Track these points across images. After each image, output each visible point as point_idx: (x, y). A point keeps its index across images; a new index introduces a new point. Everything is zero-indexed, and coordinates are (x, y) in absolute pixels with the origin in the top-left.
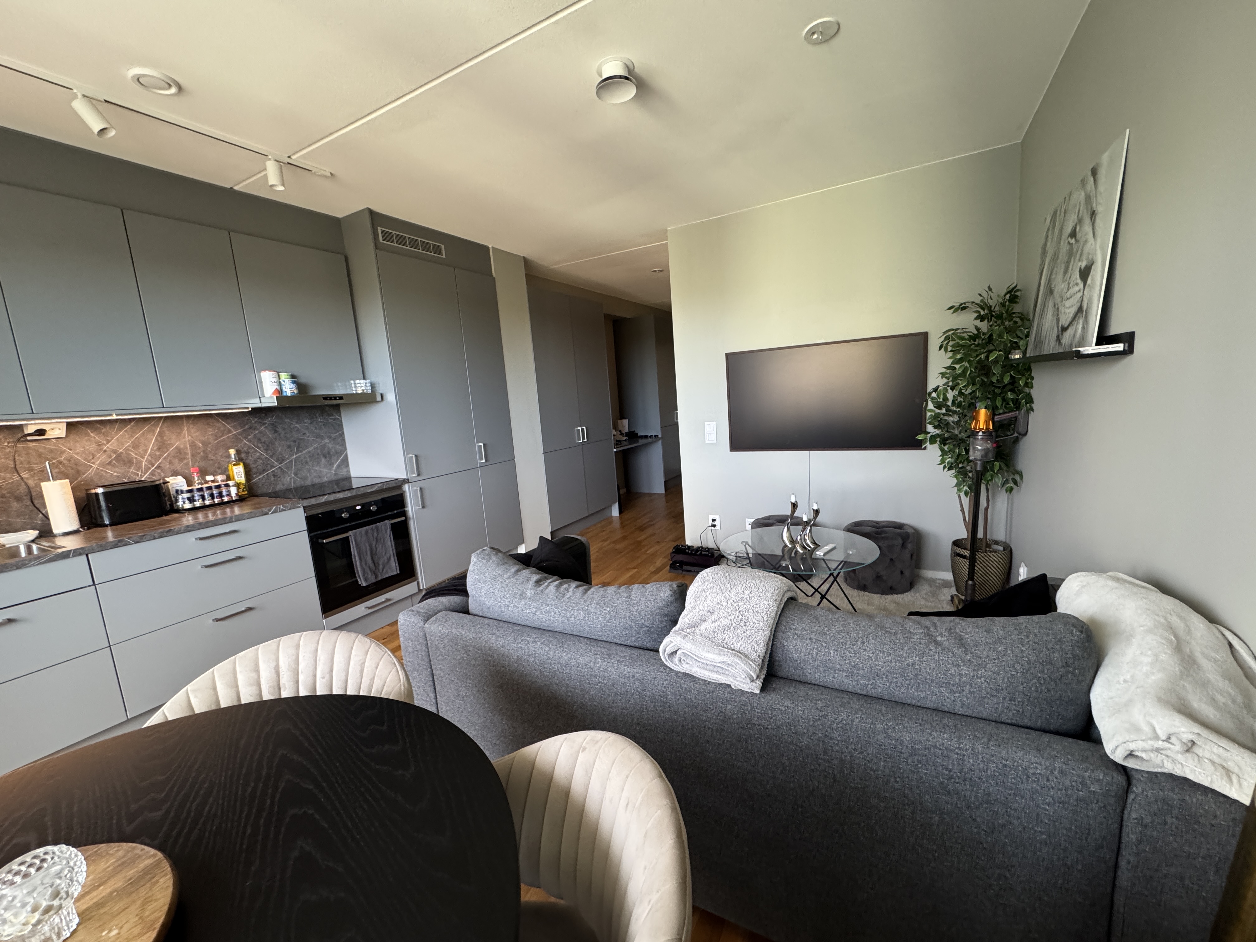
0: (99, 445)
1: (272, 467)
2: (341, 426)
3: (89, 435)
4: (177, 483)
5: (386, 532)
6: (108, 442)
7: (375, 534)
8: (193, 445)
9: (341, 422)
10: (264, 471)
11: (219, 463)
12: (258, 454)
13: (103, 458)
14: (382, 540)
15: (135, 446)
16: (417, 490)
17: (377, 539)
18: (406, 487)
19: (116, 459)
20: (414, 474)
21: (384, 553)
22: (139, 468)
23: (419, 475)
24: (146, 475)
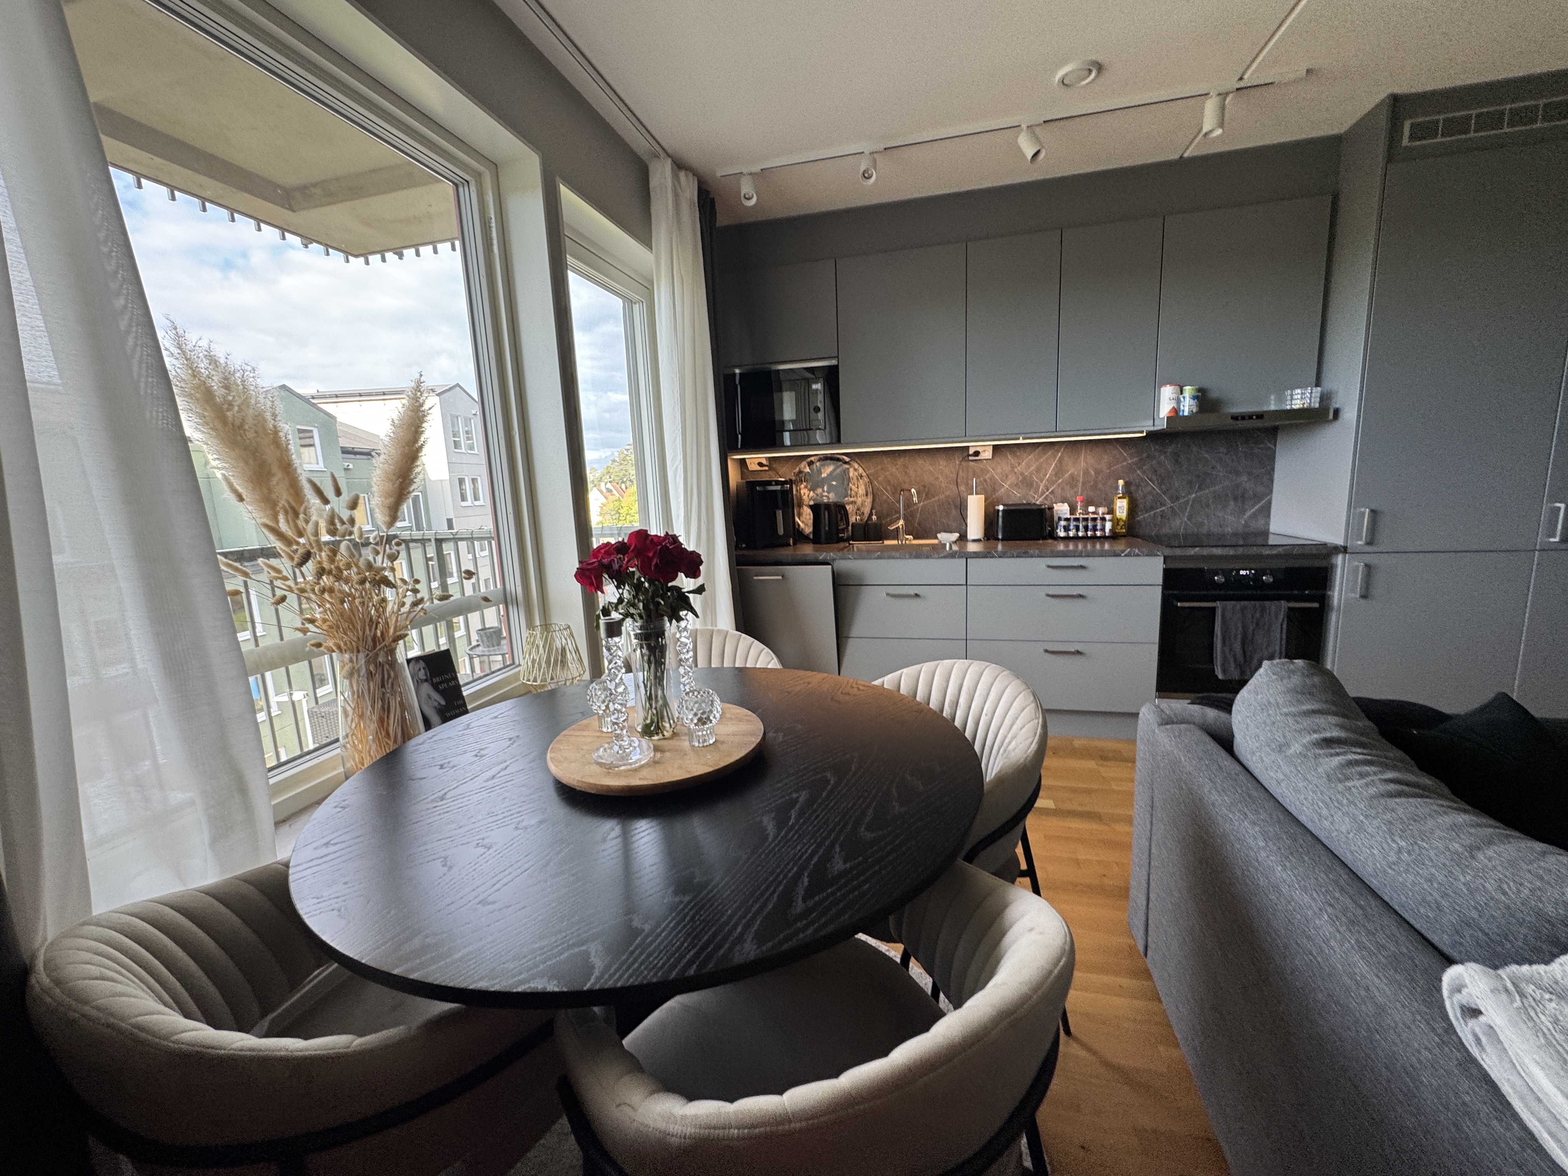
0: (1013, 467)
1: (1162, 505)
2: (1272, 459)
3: (1007, 458)
4: (1062, 509)
5: (1276, 617)
6: (1019, 464)
7: (1258, 615)
8: (1086, 472)
9: (1275, 452)
10: (1152, 508)
11: (1107, 494)
12: (1149, 489)
13: (1012, 479)
14: (1266, 627)
15: (1038, 470)
16: (1357, 567)
17: (1257, 624)
18: (1339, 560)
19: (1022, 482)
20: (1361, 540)
21: (1265, 645)
22: (1036, 492)
23: (1370, 543)
24: (1041, 499)
